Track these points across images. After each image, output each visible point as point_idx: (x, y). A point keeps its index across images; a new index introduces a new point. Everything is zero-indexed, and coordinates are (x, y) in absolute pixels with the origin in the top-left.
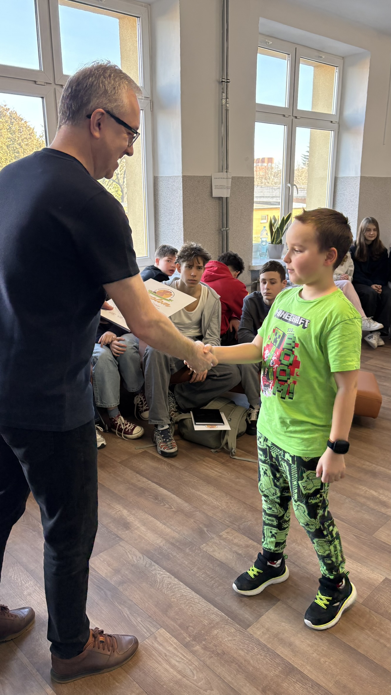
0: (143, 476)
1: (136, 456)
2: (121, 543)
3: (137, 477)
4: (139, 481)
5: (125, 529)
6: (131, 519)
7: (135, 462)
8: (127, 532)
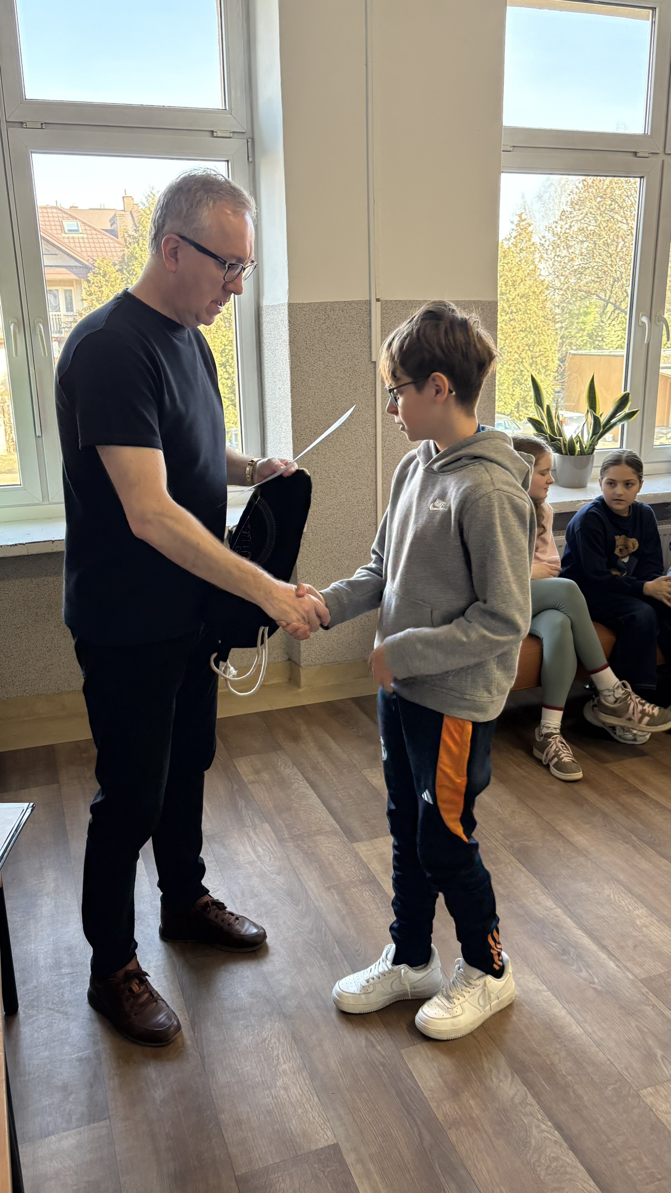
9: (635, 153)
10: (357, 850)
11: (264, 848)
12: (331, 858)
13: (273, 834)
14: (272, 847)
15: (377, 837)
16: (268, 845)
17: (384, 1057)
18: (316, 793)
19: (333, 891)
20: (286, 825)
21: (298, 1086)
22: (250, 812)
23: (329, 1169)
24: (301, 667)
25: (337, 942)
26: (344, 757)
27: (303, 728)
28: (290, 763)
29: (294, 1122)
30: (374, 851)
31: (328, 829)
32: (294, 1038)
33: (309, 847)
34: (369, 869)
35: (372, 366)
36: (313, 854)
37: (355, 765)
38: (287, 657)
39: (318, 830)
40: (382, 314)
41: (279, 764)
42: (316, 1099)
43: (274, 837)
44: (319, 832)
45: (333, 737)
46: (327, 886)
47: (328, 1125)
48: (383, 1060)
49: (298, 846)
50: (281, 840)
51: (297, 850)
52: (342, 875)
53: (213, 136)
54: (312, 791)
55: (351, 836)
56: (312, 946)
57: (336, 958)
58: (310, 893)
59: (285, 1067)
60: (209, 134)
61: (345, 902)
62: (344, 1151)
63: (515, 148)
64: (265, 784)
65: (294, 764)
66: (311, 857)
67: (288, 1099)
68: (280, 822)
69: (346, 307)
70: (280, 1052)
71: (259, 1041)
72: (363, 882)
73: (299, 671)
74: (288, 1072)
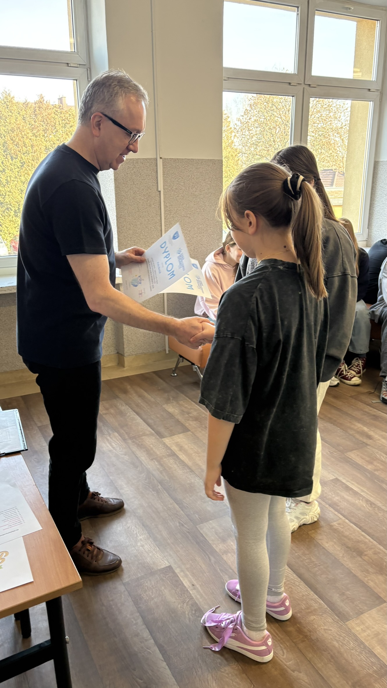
0: (374, 408)
1: (363, 394)
2: (368, 447)
3: (368, 407)
4: (371, 410)
5: (368, 439)
6: (371, 433)
7: (363, 398)
8: (371, 441)
9: (290, 83)
10: (164, 441)
11: (116, 443)
12: (151, 446)
13: (120, 437)
14: (120, 443)
15: (174, 435)
16: (118, 442)
17: (188, 529)
18: (140, 417)
19: (154, 460)
20: (126, 433)
21: (148, 545)
22: (106, 428)
23: (168, 576)
24: (124, 356)
25: (160, 483)
26: (152, 400)
27: (129, 387)
28: (124, 404)
29: (148, 559)
30: (173, 441)
31: (148, 433)
32: (143, 525)
33: (139, 442)
34: (171, 449)
35: (158, 193)
36: (142, 445)
37: (158, 403)
38: (116, 352)
39: (143, 434)
40: (163, 165)
41: (118, 404)
42: (158, 549)
43: (121, 438)
44: (144, 434)
45: (146, 391)
46: (151, 458)
47: (165, 558)
48: (188, 531)
49: (133, 442)
50: (124, 440)
51: (134, 444)
52: (158, 453)
53: (68, 66)
54: (138, 417)
55: (161, 435)
56: (147, 485)
57: (160, 490)
58: (143, 462)
59: (141, 537)
60: (66, 64)
61: (161, 465)
62: (174, 568)
63: (229, 79)
64: (112, 414)
65: (126, 404)
66: (141, 446)
67: (144, 550)
68: (123, 431)
69: (144, 162)
70: (137, 532)
71: (126, 528)
72: (169, 456)
73: (124, 359)
74: (143, 539)
